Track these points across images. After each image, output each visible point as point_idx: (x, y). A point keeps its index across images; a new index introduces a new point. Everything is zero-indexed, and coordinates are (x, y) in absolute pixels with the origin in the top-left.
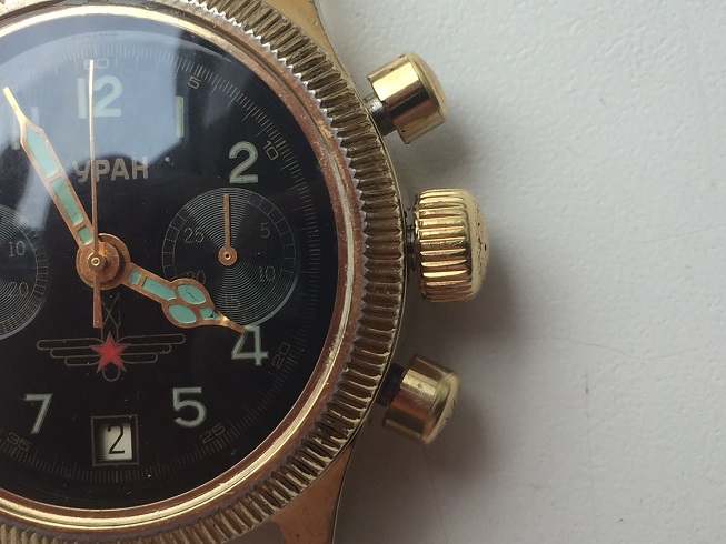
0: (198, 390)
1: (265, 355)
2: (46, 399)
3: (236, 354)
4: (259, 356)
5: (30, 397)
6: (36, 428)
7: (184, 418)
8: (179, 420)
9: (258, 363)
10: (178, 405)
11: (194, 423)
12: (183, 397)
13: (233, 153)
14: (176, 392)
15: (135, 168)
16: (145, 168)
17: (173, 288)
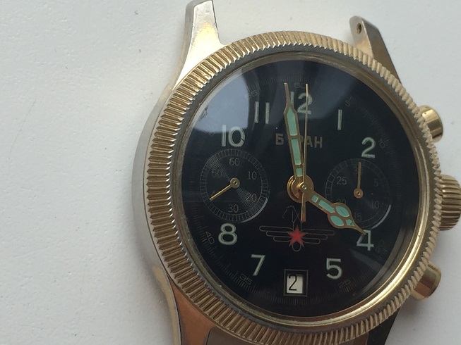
0: (339, 260)
1: (372, 246)
2: (262, 257)
3: (359, 244)
4: (369, 246)
5: (253, 256)
6: (256, 273)
7: (331, 274)
8: (328, 275)
9: (369, 249)
10: (329, 267)
11: (336, 277)
12: (331, 263)
13: (364, 142)
14: (328, 260)
15: (316, 142)
16: (320, 143)
17: (335, 207)
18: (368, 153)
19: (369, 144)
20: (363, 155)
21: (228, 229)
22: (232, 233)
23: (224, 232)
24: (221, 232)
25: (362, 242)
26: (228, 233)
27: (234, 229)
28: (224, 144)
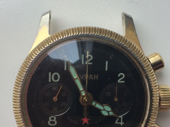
1: (123, 123)
13: (119, 75)
15: (95, 77)
16: (97, 77)
17: (103, 106)
18: (121, 80)
19: (122, 76)
20: (119, 81)
21: (53, 119)
22: (54, 120)
23: (50, 120)
24: (49, 120)
27: (55, 118)
28: (50, 81)
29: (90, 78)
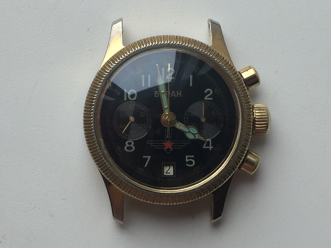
0: (193, 156)
2: (149, 157)
3: (204, 147)
4: (211, 147)
5: (144, 157)
6: (146, 166)
7: (189, 164)
8: (187, 165)
9: (210, 149)
10: (187, 160)
11: (191, 166)
12: (188, 158)
14: (187, 157)
15: (178, 94)
16: (180, 94)
17: (188, 128)
18: (208, 97)
19: (209, 92)
20: (206, 98)
21: (130, 143)
22: (132, 145)
24: (126, 145)
25: (206, 146)
26: (130, 146)
27: (133, 143)
28: (125, 99)
29: (172, 95)
